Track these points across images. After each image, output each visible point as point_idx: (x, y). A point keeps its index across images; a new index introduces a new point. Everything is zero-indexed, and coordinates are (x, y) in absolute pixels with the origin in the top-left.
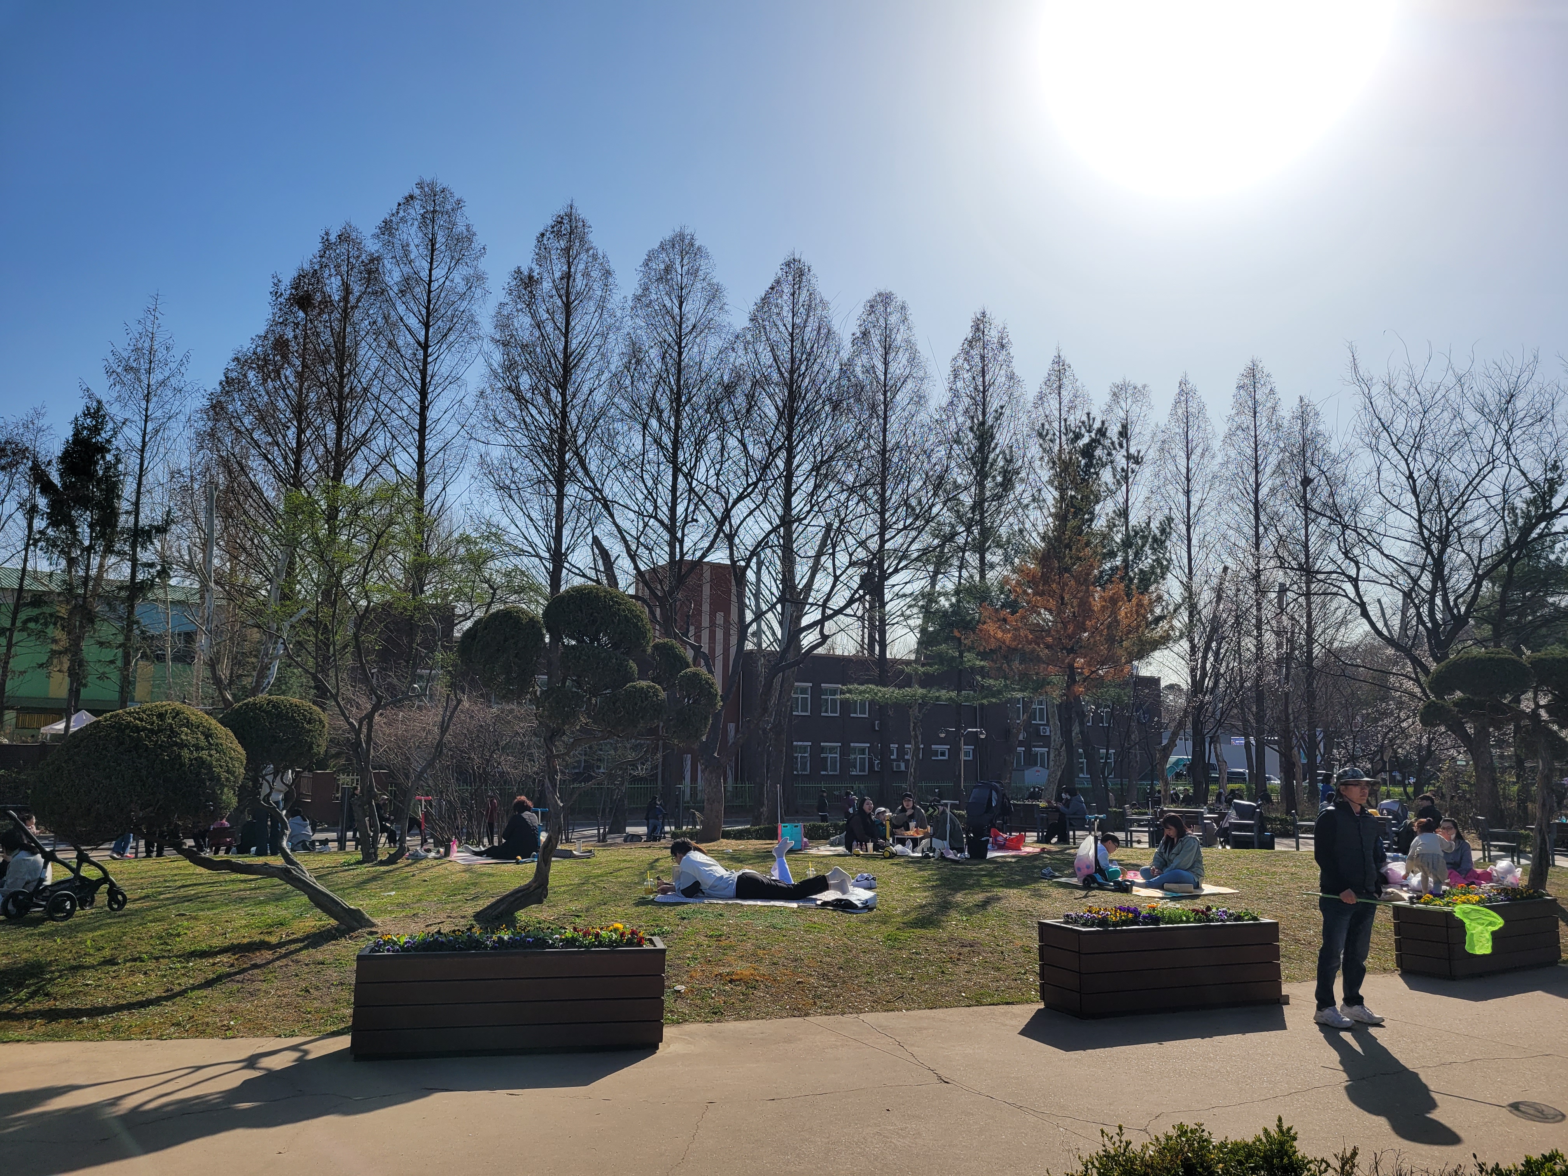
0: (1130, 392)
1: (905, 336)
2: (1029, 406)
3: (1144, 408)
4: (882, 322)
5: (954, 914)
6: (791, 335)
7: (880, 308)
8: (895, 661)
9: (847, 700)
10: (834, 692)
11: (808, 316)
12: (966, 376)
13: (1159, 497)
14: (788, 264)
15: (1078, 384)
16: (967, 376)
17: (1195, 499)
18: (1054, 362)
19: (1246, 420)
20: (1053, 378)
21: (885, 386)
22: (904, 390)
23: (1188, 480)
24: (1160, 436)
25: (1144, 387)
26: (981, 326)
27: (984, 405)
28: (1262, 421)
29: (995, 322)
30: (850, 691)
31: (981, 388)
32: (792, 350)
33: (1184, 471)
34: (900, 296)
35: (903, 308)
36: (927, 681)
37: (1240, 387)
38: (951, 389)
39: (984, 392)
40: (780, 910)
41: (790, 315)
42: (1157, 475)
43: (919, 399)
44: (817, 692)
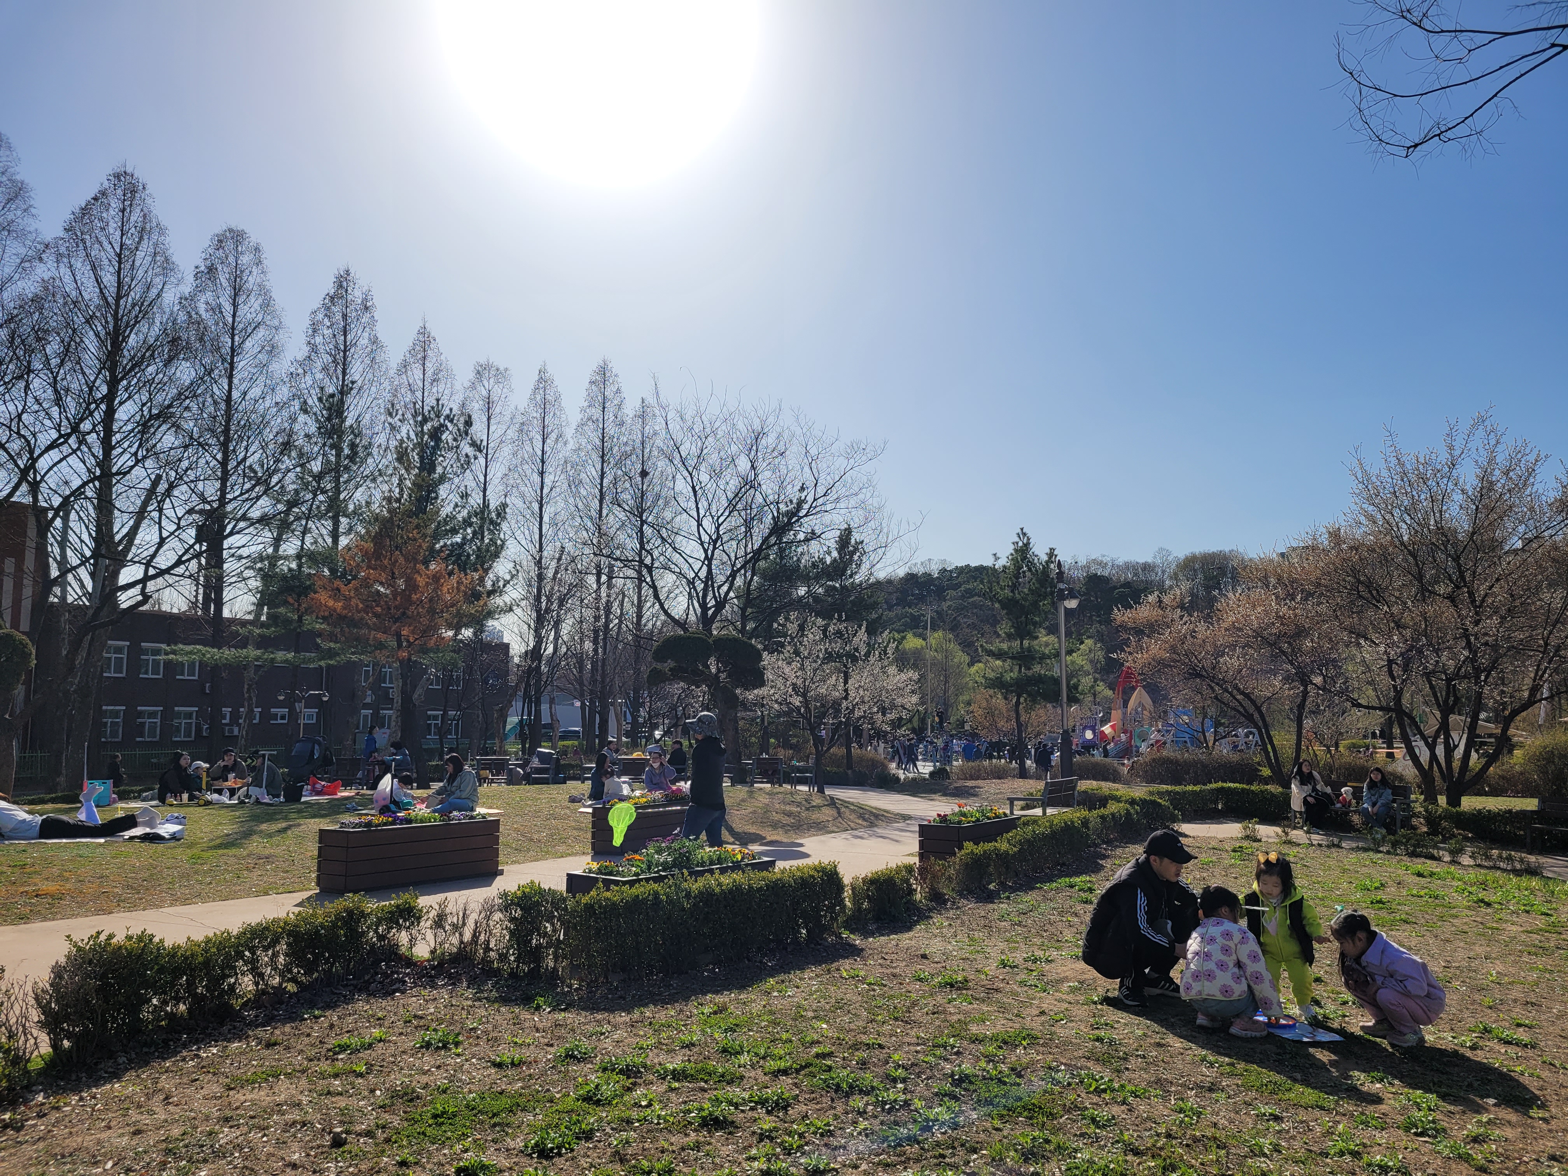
0: (493, 373)
1: (258, 280)
2: (392, 372)
3: (505, 390)
4: (231, 259)
5: (255, 837)
6: (119, 255)
7: (229, 245)
8: (233, 621)
9: (170, 661)
10: (157, 652)
11: (141, 238)
12: (326, 332)
13: (516, 476)
14: (117, 176)
15: (443, 357)
16: (328, 332)
17: (548, 480)
18: (419, 333)
19: (596, 413)
20: (418, 348)
21: (233, 328)
22: (253, 336)
23: (543, 462)
24: (519, 419)
25: (506, 370)
26: (345, 284)
27: (344, 364)
28: (610, 416)
29: (360, 283)
30: (174, 652)
31: (342, 347)
32: (119, 272)
33: (540, 453)
34: (254, 237)
35: (257, 249)
36: (264, 643)
37: (592, 383)
38: (309, 343)
39: (345, 351)
40: (87, 845)
41: (118, 233)
42: (515, 454)
43: (272, 350)
44: (135, 652)
